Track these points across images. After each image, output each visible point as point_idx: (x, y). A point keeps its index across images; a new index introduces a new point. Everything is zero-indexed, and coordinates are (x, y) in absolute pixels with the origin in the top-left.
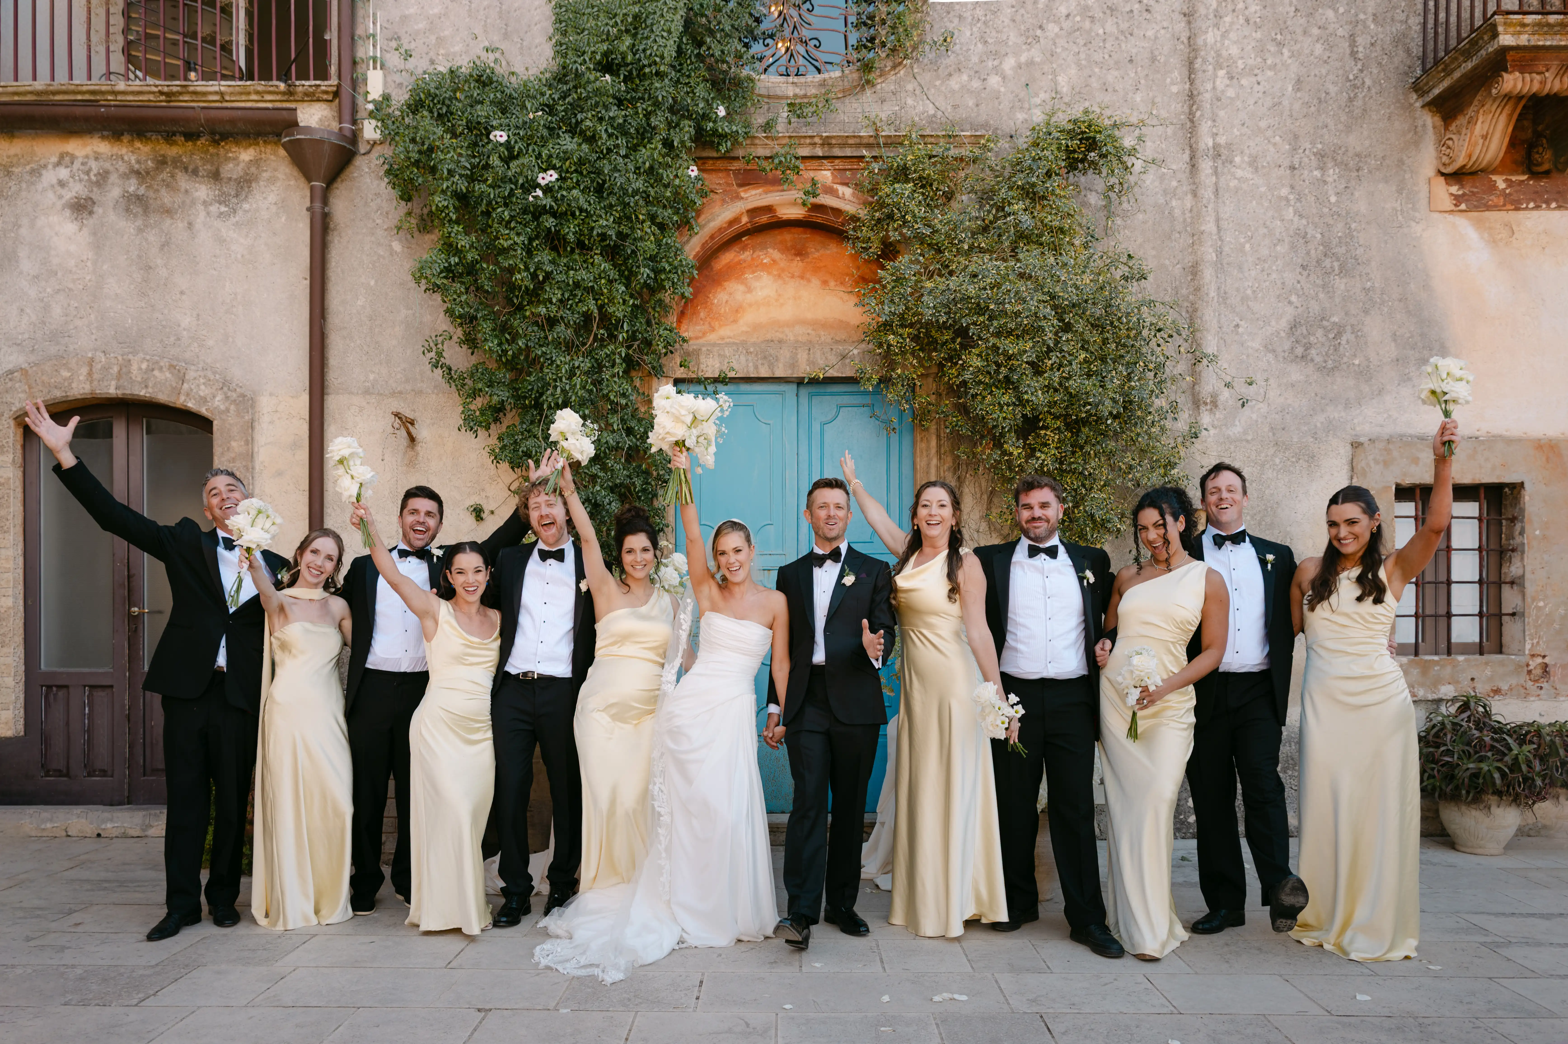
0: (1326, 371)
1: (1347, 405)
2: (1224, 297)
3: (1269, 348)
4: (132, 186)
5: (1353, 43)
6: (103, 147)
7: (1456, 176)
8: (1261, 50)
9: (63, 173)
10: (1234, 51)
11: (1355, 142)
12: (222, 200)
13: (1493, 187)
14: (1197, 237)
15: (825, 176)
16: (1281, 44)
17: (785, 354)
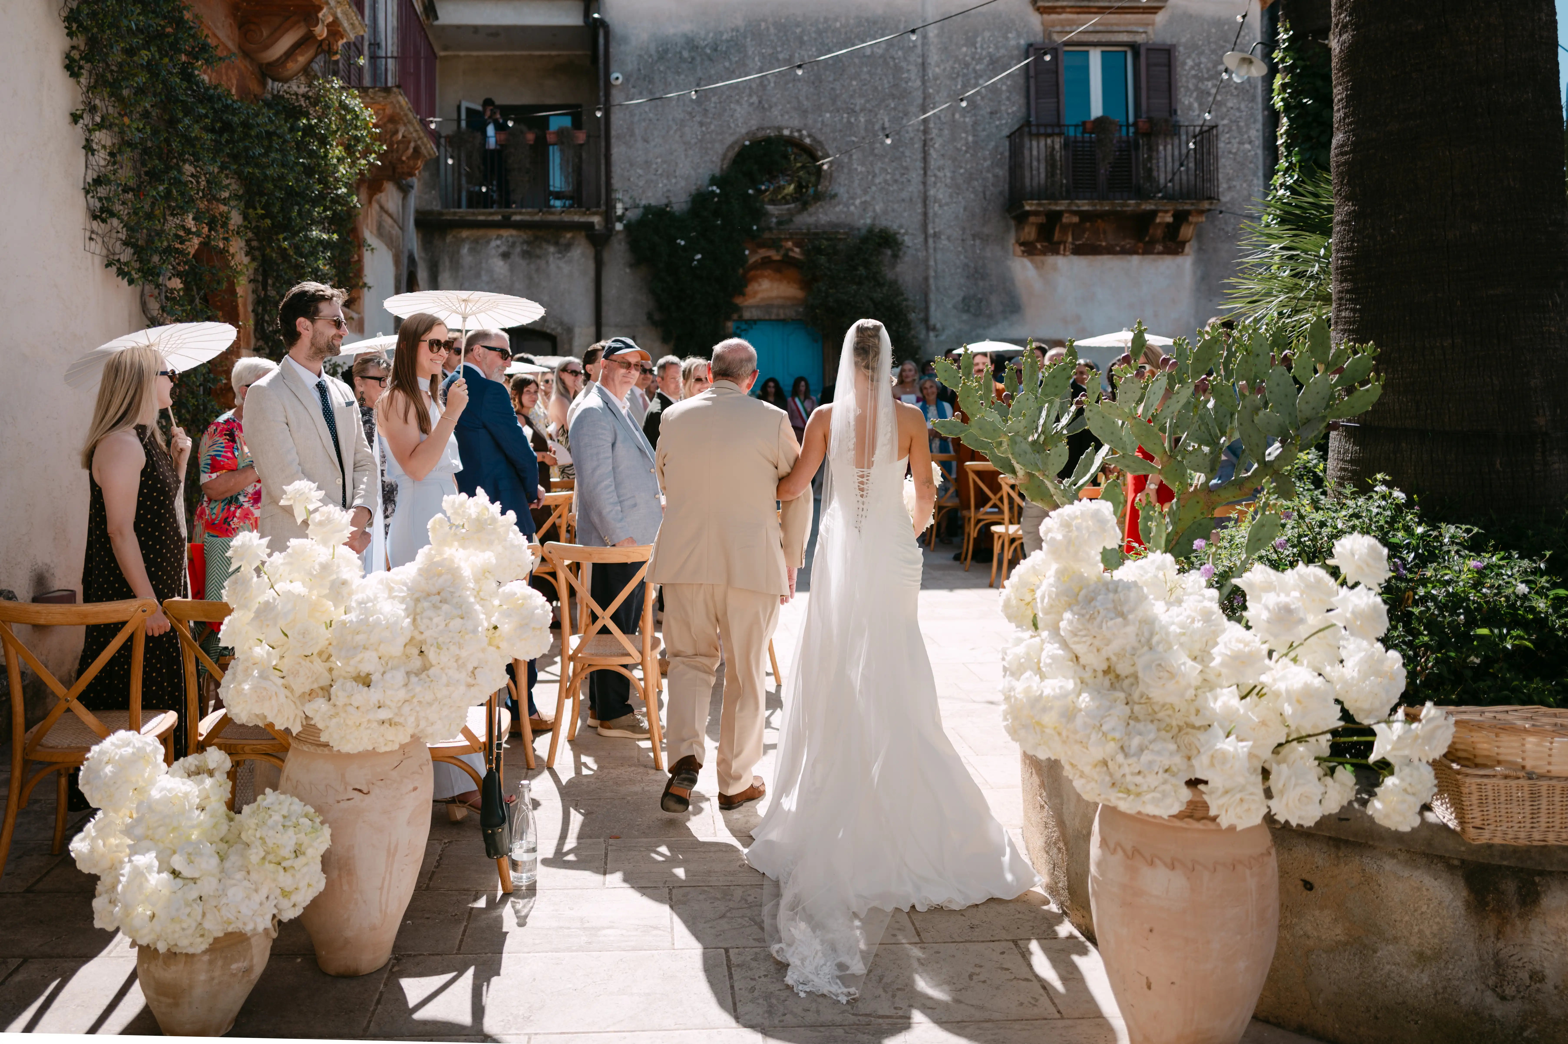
0: (976, 315)
1: (984, 328)
2: (938, 289)
3: (955, 307)
4: (525, 247)
5: (984, 194)
6: (514, 232)
7: (1021, 244)
8: (951, 196)
9: (499, 242)
10: (941, 196)
11: (986, 230)
12: (560, 252)
13: (1036, 248)
14: (927, 267)
15: (790, 244)
16: (958, 194)
17: (775, 311)
